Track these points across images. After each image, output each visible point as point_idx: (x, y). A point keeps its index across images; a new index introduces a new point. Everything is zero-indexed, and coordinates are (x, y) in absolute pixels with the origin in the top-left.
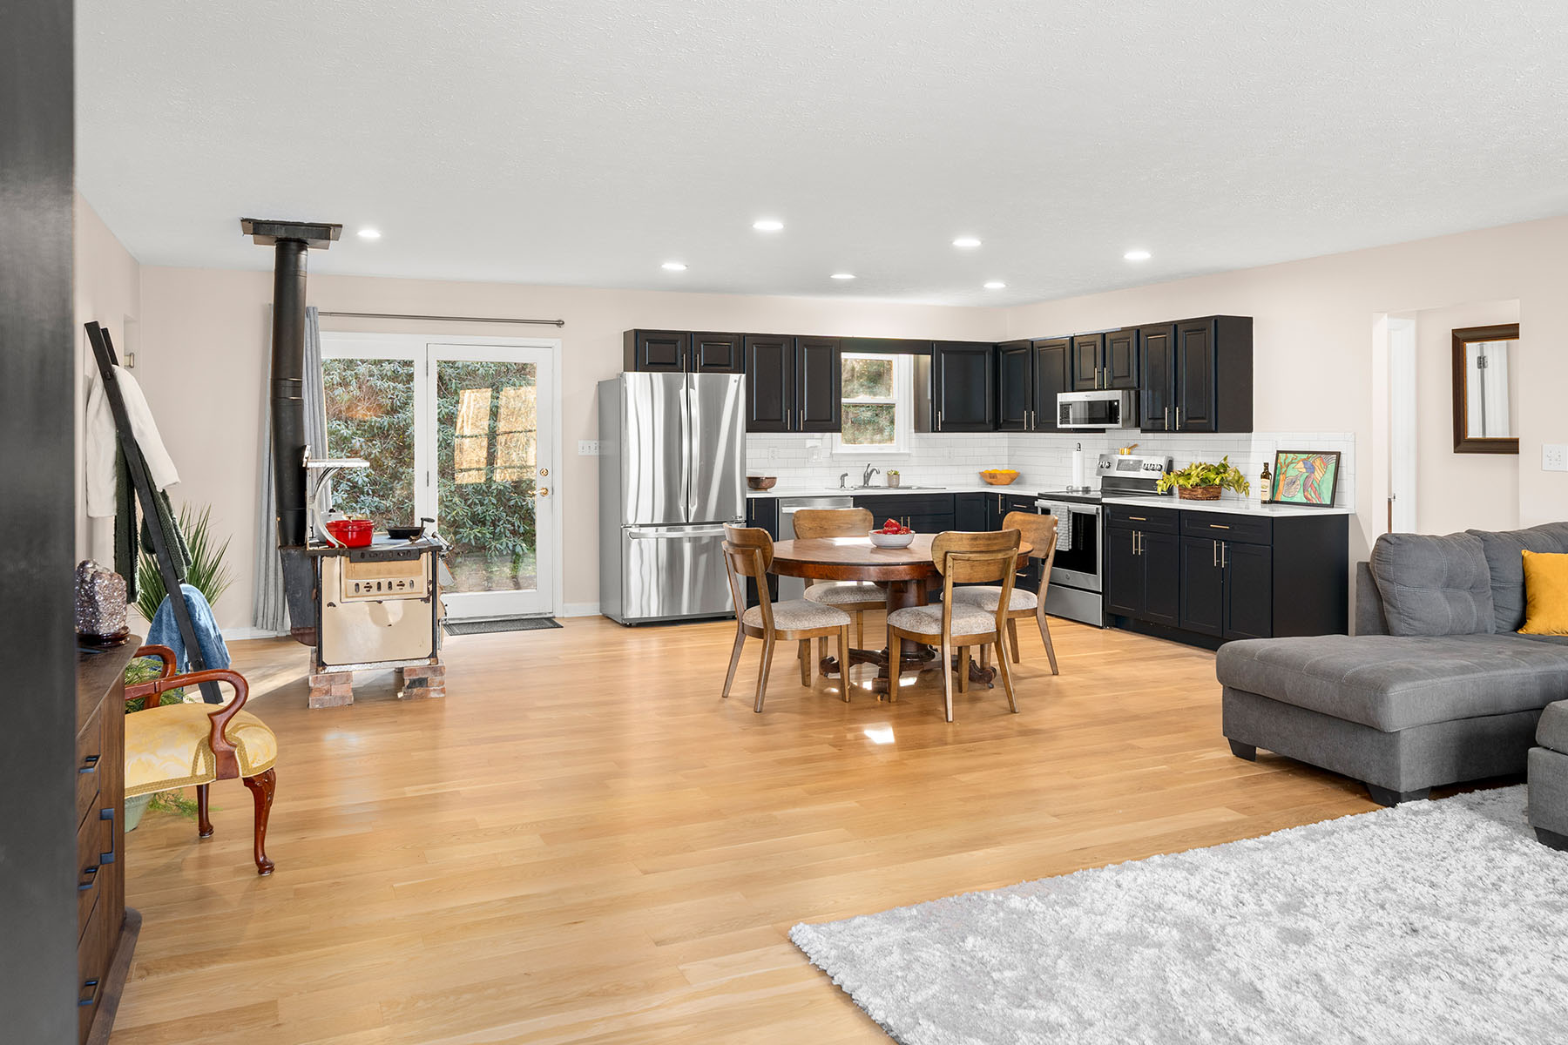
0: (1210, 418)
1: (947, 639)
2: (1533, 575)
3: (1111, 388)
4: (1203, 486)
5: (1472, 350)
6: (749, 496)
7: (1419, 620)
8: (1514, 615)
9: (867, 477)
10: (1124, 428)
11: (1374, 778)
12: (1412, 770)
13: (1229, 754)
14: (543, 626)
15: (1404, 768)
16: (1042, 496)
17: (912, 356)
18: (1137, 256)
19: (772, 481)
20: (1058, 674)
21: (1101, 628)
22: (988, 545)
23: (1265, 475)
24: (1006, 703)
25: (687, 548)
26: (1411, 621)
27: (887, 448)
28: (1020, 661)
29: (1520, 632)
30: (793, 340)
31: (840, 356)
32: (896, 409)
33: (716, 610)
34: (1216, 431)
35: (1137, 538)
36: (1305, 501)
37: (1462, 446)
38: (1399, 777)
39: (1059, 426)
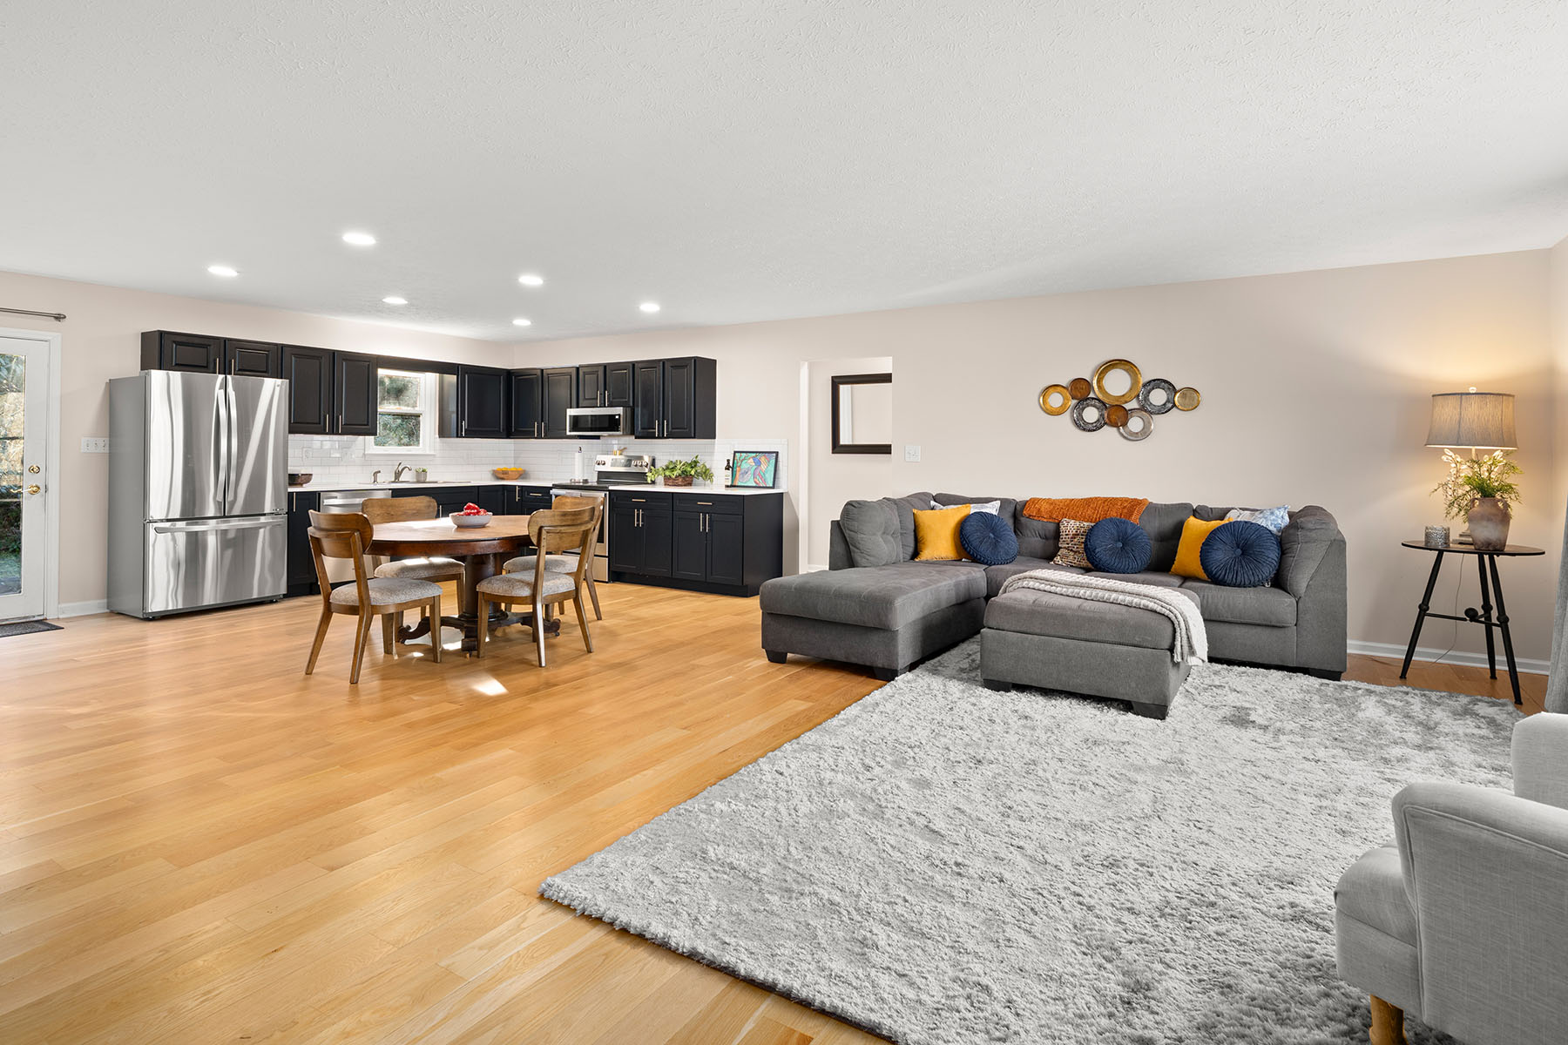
0: (690, 427)
1: (539, 599)
2: (922, 524)
3: (611, 405)
4: (683, 476)
5: (844, 389)
6: (290, 490)
7: (873, 556)
8: (911, 550)
9: (398, 474)
10: (623, 435)
11: (880, 662)
12: (905, 650)
13: (766, 661)
14: (33, 630)
15: (900, 653)
16: (555, 486)
17: (438, 374)
18: (650, 308)
19: (308, 478)
20: (601, 619)
21: (607, 583)
22: (573, 520)
23: (727, 468)
24: (582, 645)
25: (212, 542)
26: (868, 557)
27: (412, 450)
28: (565, 612)
29: (916, 560)
30: (333, 354)
31: (377, 371)
32: (421, 418)
33: (244, 597)
34: (694, 438)
35: (638, 515)
36: (754, 485)
37: (837, 450)
38: (897, 660)
39: (568, 433)
